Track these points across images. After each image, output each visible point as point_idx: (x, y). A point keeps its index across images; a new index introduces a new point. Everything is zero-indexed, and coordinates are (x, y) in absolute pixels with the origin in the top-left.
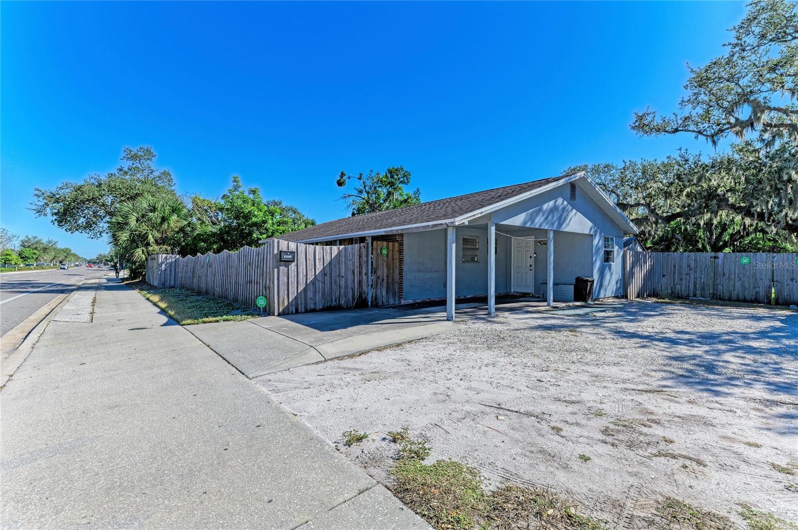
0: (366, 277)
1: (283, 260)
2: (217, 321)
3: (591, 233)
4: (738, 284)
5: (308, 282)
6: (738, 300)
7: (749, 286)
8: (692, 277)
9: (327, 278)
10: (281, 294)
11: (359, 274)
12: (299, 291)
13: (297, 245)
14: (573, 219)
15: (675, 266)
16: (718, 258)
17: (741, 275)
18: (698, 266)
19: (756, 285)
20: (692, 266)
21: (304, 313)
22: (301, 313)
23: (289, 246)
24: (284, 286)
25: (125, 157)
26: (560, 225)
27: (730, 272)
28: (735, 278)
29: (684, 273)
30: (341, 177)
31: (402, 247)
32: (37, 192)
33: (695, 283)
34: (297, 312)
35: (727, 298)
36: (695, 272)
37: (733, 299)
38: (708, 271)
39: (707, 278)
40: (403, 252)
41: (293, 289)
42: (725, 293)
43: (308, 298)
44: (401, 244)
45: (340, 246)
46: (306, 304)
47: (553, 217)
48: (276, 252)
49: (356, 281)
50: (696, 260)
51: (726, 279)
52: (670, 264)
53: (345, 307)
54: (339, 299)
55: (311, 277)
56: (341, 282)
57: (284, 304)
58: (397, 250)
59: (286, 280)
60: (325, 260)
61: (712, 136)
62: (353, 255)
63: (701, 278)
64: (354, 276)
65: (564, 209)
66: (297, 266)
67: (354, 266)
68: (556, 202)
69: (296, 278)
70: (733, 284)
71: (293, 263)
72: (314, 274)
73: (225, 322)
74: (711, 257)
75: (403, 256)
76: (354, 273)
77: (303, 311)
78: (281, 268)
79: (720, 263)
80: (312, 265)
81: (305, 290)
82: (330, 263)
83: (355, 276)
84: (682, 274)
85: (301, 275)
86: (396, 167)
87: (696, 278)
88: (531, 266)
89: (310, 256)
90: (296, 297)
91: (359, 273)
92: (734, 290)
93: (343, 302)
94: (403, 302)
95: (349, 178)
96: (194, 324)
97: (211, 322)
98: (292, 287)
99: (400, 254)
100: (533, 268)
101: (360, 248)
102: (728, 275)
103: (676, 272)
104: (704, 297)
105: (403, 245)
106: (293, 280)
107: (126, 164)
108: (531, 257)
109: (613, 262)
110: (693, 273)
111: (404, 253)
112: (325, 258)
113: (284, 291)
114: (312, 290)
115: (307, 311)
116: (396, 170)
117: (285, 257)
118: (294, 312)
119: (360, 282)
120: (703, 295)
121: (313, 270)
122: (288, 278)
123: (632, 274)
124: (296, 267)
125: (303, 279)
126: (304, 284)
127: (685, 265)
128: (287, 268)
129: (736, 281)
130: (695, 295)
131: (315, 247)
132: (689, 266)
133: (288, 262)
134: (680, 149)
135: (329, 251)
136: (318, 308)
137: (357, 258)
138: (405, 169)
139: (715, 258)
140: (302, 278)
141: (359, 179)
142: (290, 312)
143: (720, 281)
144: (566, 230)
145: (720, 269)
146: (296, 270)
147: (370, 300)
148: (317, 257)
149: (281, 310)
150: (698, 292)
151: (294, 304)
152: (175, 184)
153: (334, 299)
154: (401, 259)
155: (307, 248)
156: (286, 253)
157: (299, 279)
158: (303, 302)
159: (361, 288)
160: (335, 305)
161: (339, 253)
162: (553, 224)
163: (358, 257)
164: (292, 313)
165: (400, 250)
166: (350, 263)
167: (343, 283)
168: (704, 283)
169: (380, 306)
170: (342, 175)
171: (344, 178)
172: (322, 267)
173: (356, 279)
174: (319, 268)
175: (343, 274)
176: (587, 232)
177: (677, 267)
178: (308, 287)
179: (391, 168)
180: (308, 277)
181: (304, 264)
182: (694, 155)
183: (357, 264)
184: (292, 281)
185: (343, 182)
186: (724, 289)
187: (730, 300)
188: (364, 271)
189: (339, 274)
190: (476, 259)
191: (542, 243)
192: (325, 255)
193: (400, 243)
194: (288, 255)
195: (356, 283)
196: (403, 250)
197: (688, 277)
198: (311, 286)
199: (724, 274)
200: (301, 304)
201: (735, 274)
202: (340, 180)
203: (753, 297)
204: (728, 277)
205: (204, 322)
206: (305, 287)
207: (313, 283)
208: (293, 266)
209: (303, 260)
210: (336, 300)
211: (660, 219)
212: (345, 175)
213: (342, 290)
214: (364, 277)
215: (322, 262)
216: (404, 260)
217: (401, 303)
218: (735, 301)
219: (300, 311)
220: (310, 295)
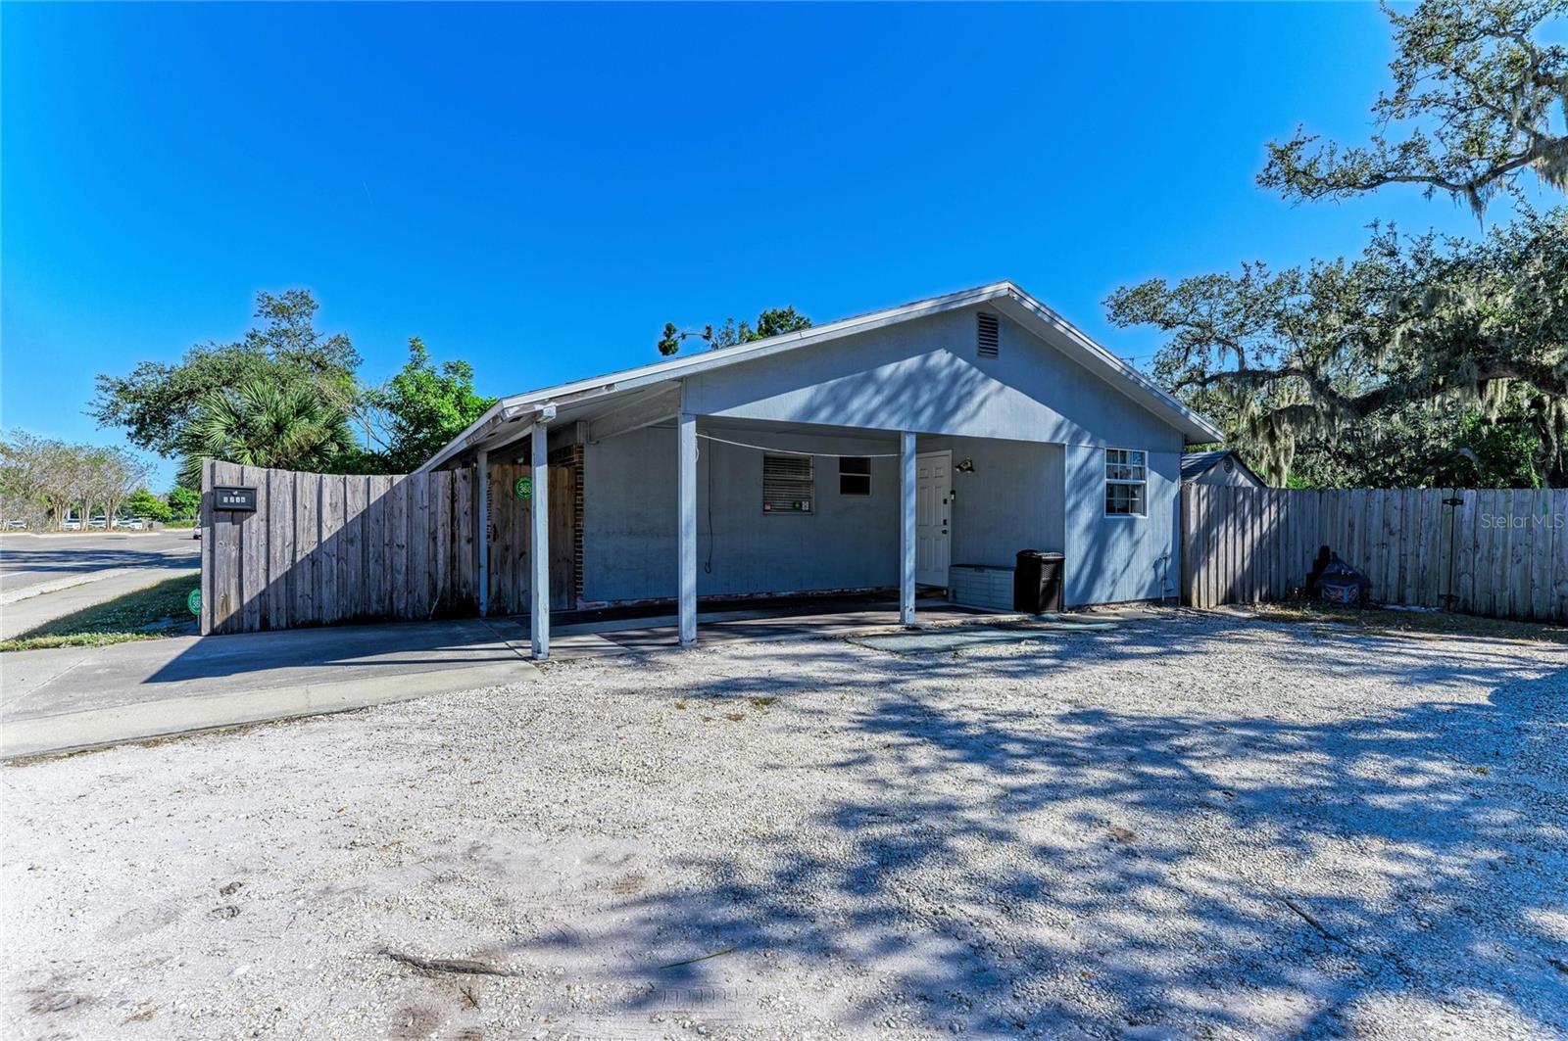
0: (470, 546)
1: (220, 506)
2: (58, 646)
3: (1057, 441)
4: (1514, 573)
5: (298, 559)
6: (1512, 616)
7: (1543, 578)
8: (1395, 551)
9: (355, 551)
10: (220, 584)
11: (448, 542)
12: (272, 579)
13: (268, 474)
14: (988, 404)
15: (1351, 525)
16: (1462, 503)
17: (1521, 550)
18: (1411, 524)
19: (1560, 578)
20: (1396, 522)
21: (288, 628)
22: (278, 629)
23: (245, 475)
24: (229, 567)
25: (261, 311)
26: (943, 416)
27: (1491, 540)
28: (1504, 557)
29: (1374, 541)
30: (668, 336)
31: (581, 478)
32: (102, 383)
33: (1402, 569)
34: (265, 626)
35: (1483, 608)
36: (1403, 539)
37: (1499, 612)
38: (1434, 538)
39: (1434, 556)
40: (582, 489)
41: (255, 573)
42: (1477, 598)
43: (299, 594)
44: (578, 472)
45: (395, 476)
46: (291, 607)
47: (915, 397)
48: (206, 488)
49: (441, 556)
50: (1404, 509)
51: (1480, 559)
52: (1339, 519)
53: (410, 616)
54: (391, 598)
55: (307, 546)
56: (395, 558)
57: (228, 609)
58: (566, 484)
59: (234, 554)
60: (348, 508)
61: (1471, 187)
62: (432, 496)
63: (1418, 556)
64: (436, 544)
65: (955, 377)
66: (268, 521)
67: (436, 522)
68: (926, 359)
69: (263, 550)
70: (1499, 572)
71: (255, 517)
72: (316, 539)
73: (74, 647)
74: (1445, 502)
75: (582, 500)
76: (435, 539)
77: (283, 623)
78: (220, 526)
79: (1466, 517)
80: (310, 520)
81: (289, 577)
82: (364, 515)
83: (439, 543)
84: (1369, 543)
85: (277, 543)
86: (779, 311)
87: (1405, 555)
88: (945, 522)
89: (307, 499)
90: (262, 594)
91: (449, 538)
92: (1503, 588)
93: (402, 606)
94: (581, 605)
95: (684, 336)
96: (12, 650)
97: (47, 647)
98: (251, 571)
99: (577, 495)
100: (948, 527)
101: (453, 481)
102: (1486, 548)
103: (1356, 538)
104: (1424, 605)
105: (582, 473)
106: (254, 554)
107: (264, 326)
108: (945, 501)
109: (1144, 514)
110: (1398, 544)
111: (586, 493)
112: (349, 503)
113: (229, 580)
114: (308, 576)
115: (294, 625)
116: (781, 316)
117: (226, 500)
118: (257, 625)
119: (453, 560)
120: (1421, 602)
121: (315, 530)
122: (241, 549)
123: (1206, 541)
124: (264, 523)
125: (283, 551)
126: (288, 562)
127: (1376, 522)
128: (238, 526)
129: (1509, 565)
130: (1401, 600)
131: (321, 478)
132: (1386, 524)
133: (239, 514)
134: (1375, 226)
135: (362, 486)
136: (327, 619)
137: (442, 504)
138: (798, 314)
139: (1455, 502)
140: (279, 549)
141: (705, 337)
142: (246, 626)
143: (1467, 562)
144: (965, 431)
145: (1466, 532)
146: (263, 530)
147: (483, 599)
148: (326, 499)
149: (218, 622)
150: (1410, 593)
151: (257, 608)
152: (362, 360)
153: (374, 597)
154: (579, 505)
155: (298, 481)
156: (229, 491)
157: (272, 551)
158: (283, 604)
159: (456, 573)
160: (377, 612)
161: (393, 492)
162: (917, 414)
163: (448, 501)
164: (251, 630)
165: (577, 484)
166: (422, 517)
167: (401, 560)
168: (1424, 567)
169: (513, 613)
170: (670, 331)
171: (673, 336)
172: (340, 525)
173: (441, 550)
174: (332, 525)
175: (402, 540)
176: (1045, 438)
177: (1356, 529)
178: (299, 571)
179: (769, 312)
180: (299, 548)
181: (289, 515)
182: (1418, 240)
183: (443, 517)
184: (251, 557)
185: (671, 346)
186: (1477, 585)
187: (1491, 614)
188: (464, 531)
189: (391, 541)
190: (805, 506)
191: (965, 468)
192: (349, 495)
193: (576, 468)
194: (235, 496)
195: (441, 562)
196: (582, 484)
197: (1385, 551)
198: (307, 567)
199: (1476, 546)
200: (278, 609)
201: (1505, 547)
202: (664, 341)
203: (1553, 608)
204: (1486, 554)
205: (35, 647)
206: (290, 570)
207: (313, 559)
208: (255, 523)
209: (284, 506)
210: (380, 600)
211: (1340, 405)
212: (675, 331)
213: (400, 578)
214: (466, 549)
215: (342, 513)
216: (585, 507)
217: (576, 606)
218: (1504, 617)
219: (273, 624)
220: (303, 586)
